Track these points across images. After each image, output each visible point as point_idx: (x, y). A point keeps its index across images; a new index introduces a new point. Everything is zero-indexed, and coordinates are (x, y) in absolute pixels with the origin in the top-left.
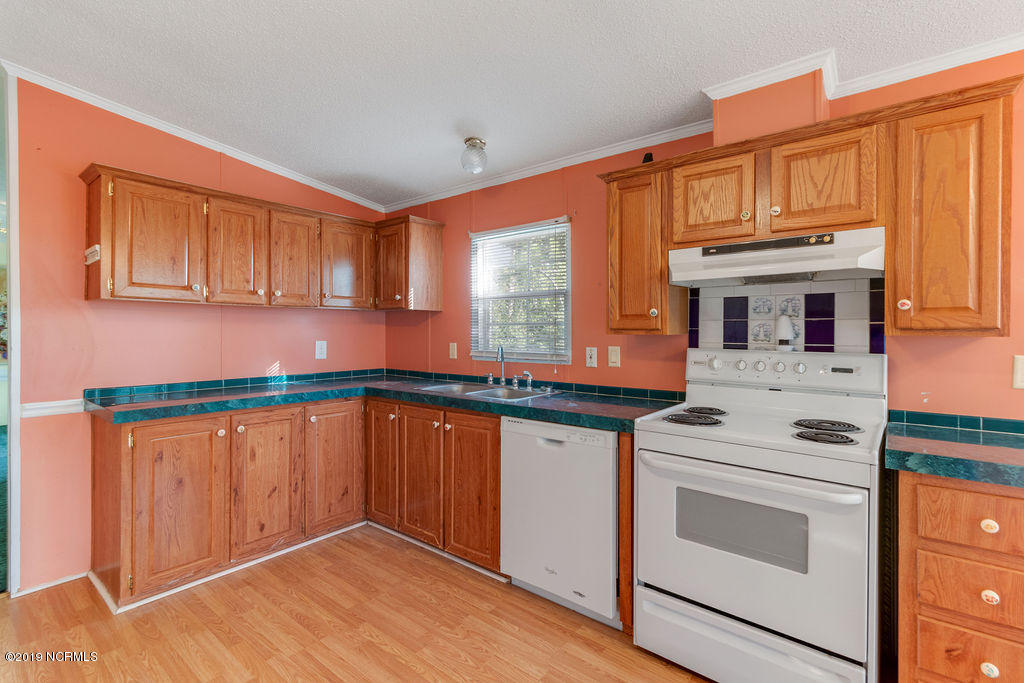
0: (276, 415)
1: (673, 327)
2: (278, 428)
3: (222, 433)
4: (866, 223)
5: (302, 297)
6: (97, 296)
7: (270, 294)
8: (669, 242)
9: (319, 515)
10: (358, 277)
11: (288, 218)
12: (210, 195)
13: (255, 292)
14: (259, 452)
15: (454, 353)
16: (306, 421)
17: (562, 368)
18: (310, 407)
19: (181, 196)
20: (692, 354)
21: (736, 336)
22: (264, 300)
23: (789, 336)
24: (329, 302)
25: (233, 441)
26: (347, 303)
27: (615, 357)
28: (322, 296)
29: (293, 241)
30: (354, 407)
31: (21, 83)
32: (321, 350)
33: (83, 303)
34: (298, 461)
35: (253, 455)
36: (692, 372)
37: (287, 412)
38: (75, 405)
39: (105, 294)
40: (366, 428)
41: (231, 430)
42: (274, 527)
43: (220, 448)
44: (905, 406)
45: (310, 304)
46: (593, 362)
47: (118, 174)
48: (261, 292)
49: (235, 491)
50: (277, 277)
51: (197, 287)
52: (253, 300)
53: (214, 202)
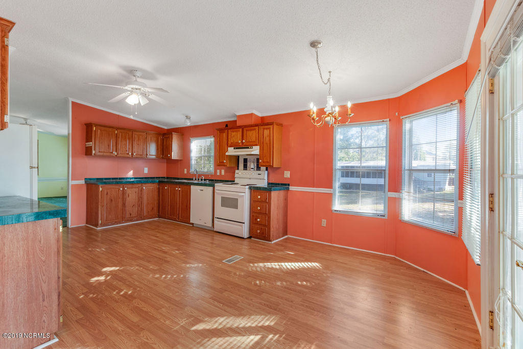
0: (134, 186)
1: (234, 165)
2: (135, 189)
3: (121, 189)
4: (257, 145)
5: (141, 155)
6: (91, 154)
7: (132, 154)
8: (228, 146)
9: (145, 214)
10: (157, 149)
11: (137, 133)
12: (117, 129)
13: (128, 154)
14: (130, 195)
15: (186, 172)
16: (142, 188)
17: (212, 175)
18: (143, 185)
19: (110, 129)
20: (237, 171)
21: (245, 167)
22: (131, 156)
23: (253, 167)
24: (149, 157)
25: (124, 192)
26: (154, 157)
27: (223, 173)
28: (147, 155)
29: (139, 139)
30: (155, 186)
31: (73, 103)
32: (146, 170)
33: (85, 156)
34: (140, 198)
35: (129, 196)
36: (236, 175)
37: (137, 186)
38: (83, 182)
39: (93, 155)
40: (159, 192)
41: (123, 189)
42: (134, 215)
43: (121, 193)
44: (270, 182)
45: (143, 157)
46: (218, 174)
47: (96, 125)
48: (130, 154)
49: (124, 205)
50: (135, 149)
51: (114, 152)
52: (128, 156)
53: (119, 131)
